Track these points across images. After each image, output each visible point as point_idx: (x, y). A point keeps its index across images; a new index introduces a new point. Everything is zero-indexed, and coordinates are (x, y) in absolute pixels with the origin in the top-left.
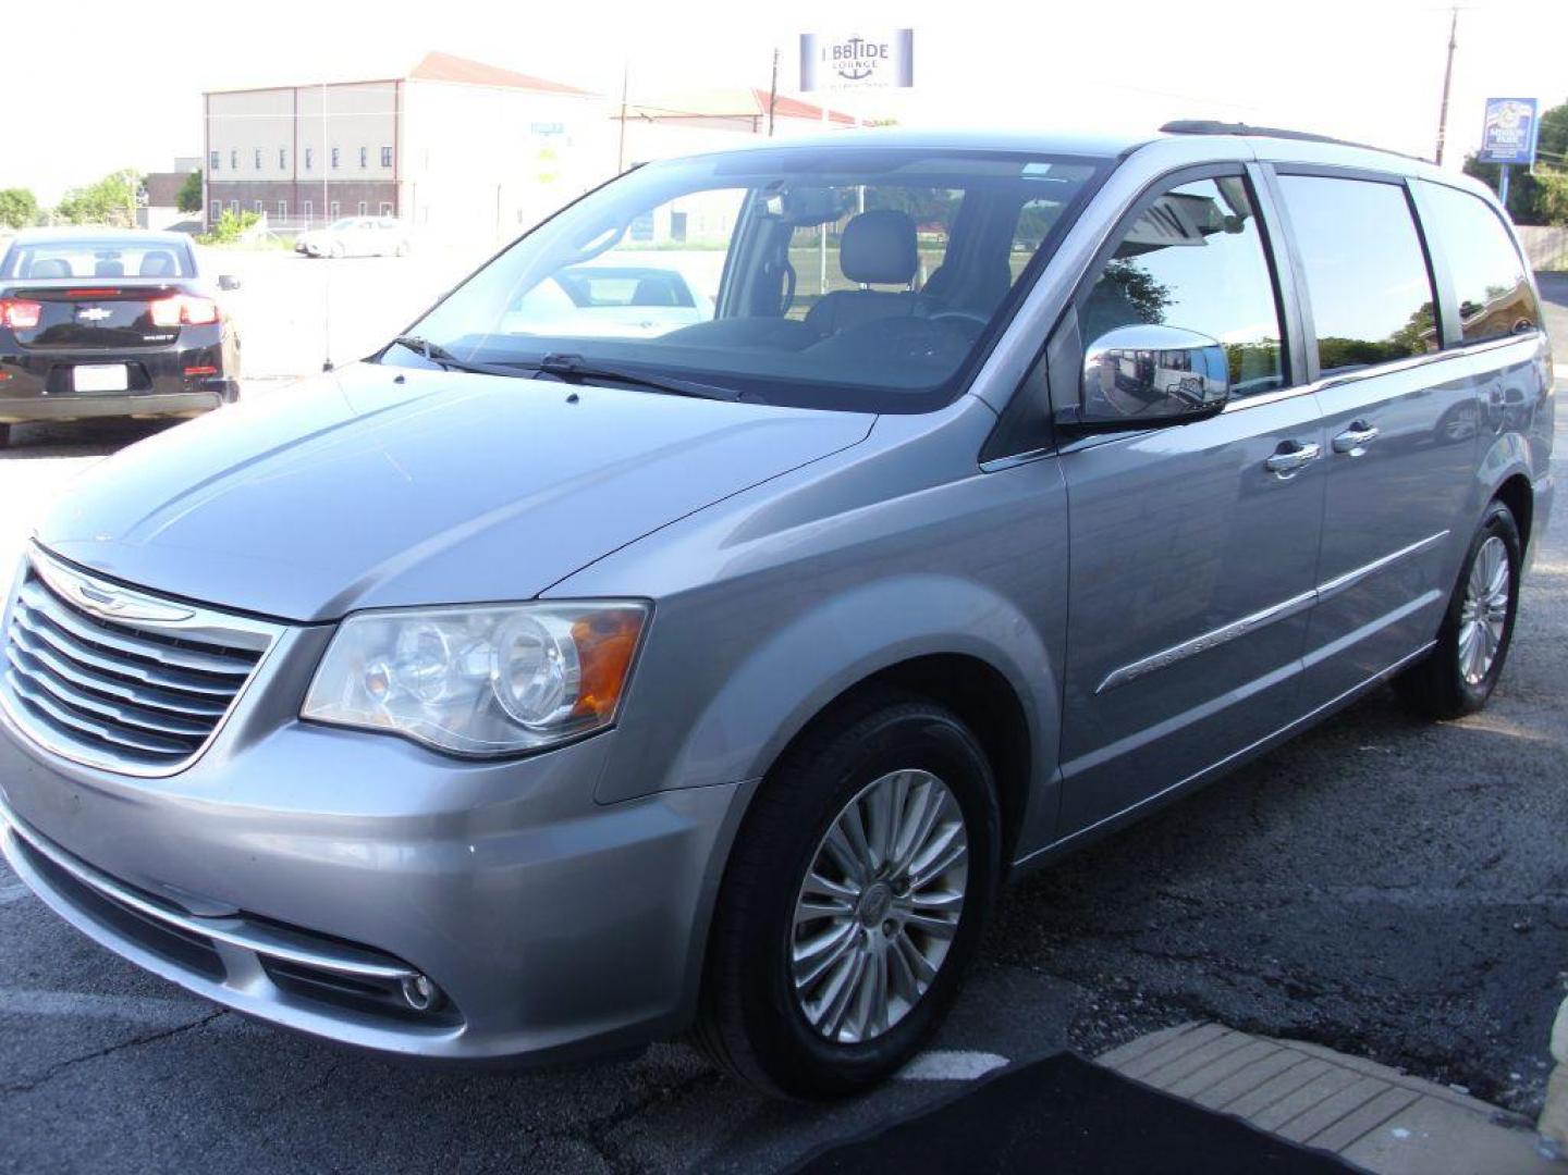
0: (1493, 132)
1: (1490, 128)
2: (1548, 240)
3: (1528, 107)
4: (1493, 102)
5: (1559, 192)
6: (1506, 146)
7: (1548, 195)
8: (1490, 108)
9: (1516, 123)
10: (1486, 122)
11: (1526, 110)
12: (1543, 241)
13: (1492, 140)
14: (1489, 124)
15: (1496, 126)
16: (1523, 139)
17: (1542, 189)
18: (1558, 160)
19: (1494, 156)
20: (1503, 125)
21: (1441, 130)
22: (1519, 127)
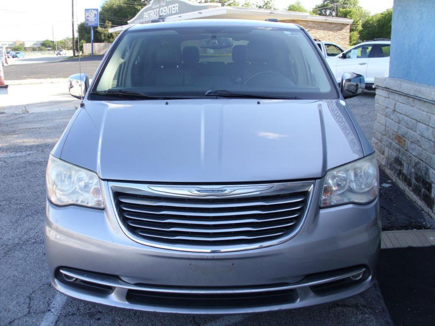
0: (88, 18)
1: (87, 17)
2: (104, 46)
3: (96, 11)
4: (87, 10)
5: (105, 34)
6: (91, 22)
7: (102, 35)
8: (86, 12)
9: (93, 16)
10: (85, 16)
11: (95, 12)
12: (103, 46)
13: (88, 20)
14: (86, 16)
15: (88, 17)
16: (95, 20)
17: (100, 33)
18: (104, 25)
19: (88, 25)
20: (90, 16)
21: (73, 18)
22: (94, 17)
